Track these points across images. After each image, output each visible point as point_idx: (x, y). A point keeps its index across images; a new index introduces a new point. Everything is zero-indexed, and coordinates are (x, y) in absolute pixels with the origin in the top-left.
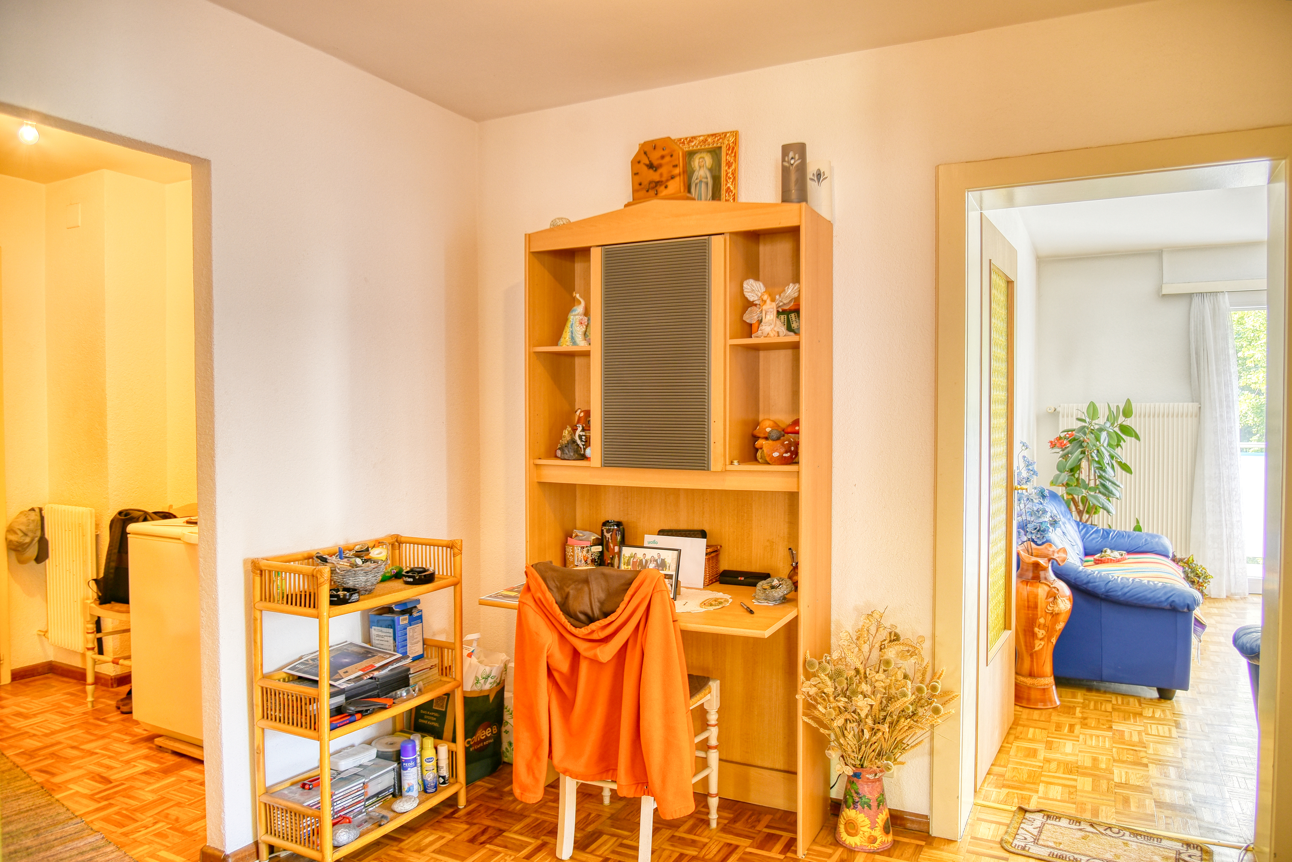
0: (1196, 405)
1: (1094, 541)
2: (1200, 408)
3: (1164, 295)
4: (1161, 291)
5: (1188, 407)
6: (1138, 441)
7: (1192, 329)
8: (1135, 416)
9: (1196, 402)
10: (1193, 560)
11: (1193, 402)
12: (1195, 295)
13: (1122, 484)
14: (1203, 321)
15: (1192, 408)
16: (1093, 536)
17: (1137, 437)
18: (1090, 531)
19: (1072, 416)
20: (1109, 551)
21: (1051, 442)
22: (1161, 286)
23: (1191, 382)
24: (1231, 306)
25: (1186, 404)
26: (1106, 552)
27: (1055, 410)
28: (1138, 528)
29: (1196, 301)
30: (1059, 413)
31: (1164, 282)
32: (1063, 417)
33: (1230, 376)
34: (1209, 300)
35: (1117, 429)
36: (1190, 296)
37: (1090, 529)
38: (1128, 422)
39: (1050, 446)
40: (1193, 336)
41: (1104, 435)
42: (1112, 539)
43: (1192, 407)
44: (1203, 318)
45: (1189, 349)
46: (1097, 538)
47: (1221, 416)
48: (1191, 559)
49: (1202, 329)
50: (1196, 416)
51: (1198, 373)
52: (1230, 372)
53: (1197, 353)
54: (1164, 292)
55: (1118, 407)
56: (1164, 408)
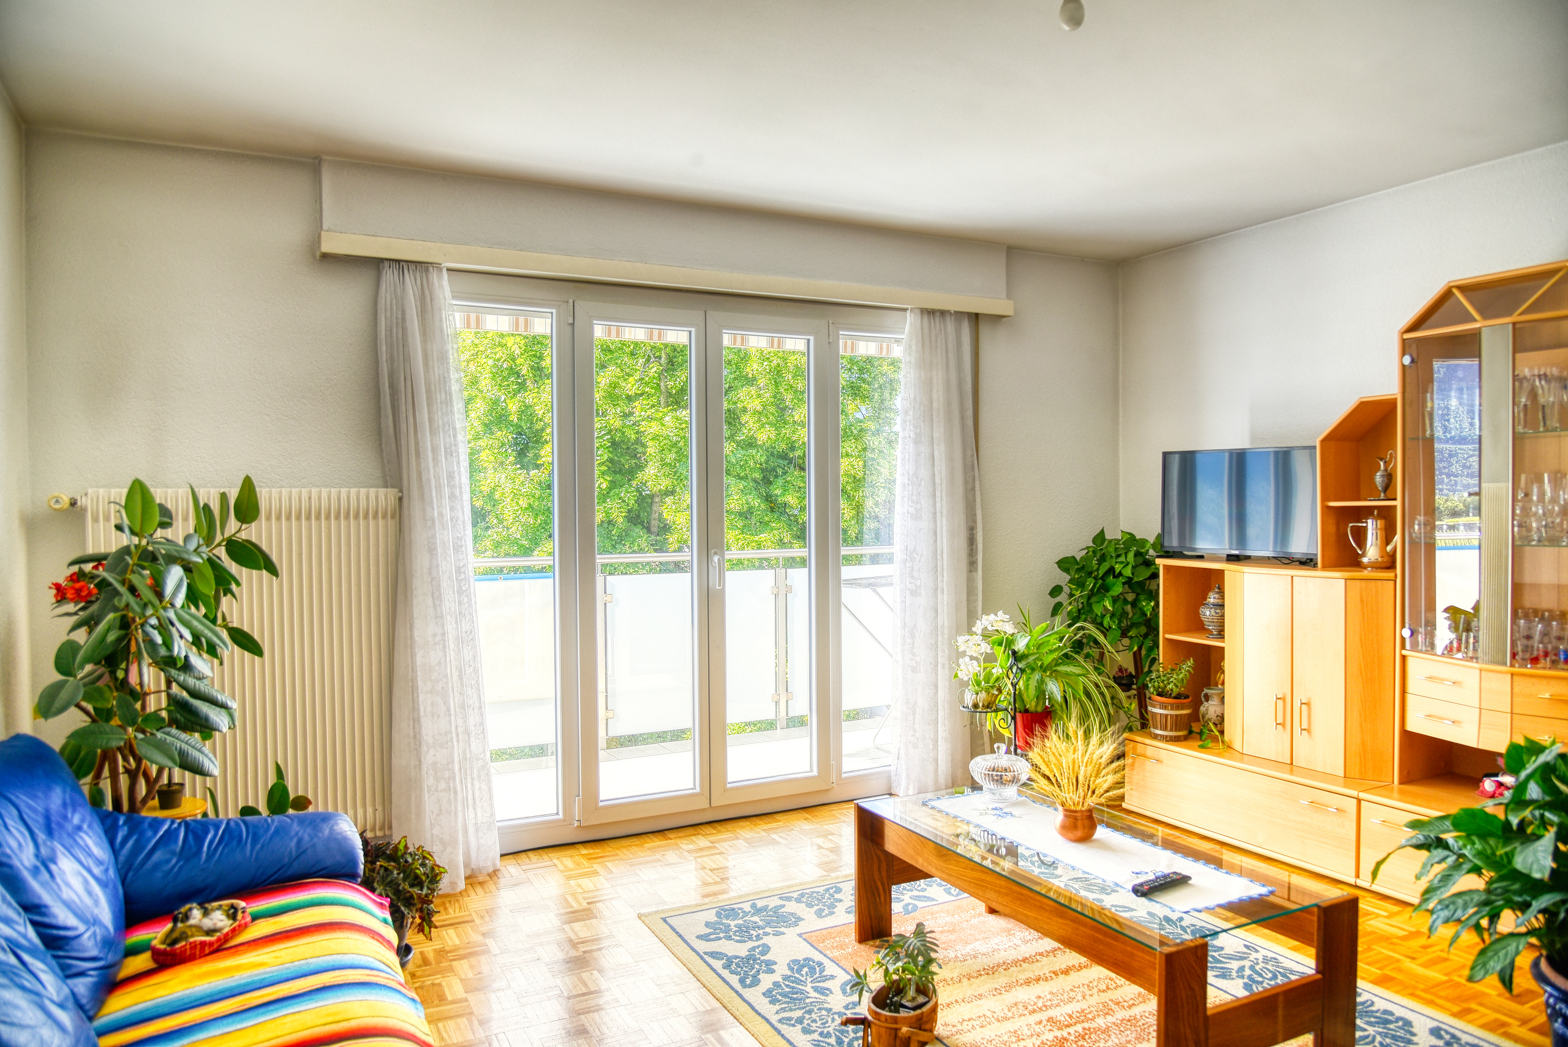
0: (392, 493)
1: (159, 874)
2: (401, 499)
3: (325, 256)
4: (319, 247)
5: (377, 498)
6: (275, 578)
7: (382, 334)
8: (269, 518)
9: (393, 487)
10: (406, 847)
11: (386, 486)
12: (386, 264)
13: (234, 698)
14: (404, 319)
15: (386, 499)
16: (158, 856)
17: (272, 569)
18: (149, 840)
19: (107, 519)
20: (196, 914)
21: (58, 586)
22: (319, 237)
23: (381, 445)
24: (454, 298)
25: (372, 491)
26: (186, 917)
27: (73, 503)
28: (278, 799)
29: (389, 276)
30: (84, 510)
31: (325, 227)
32: (96, 520)
33: (455, 436)
34: (412, 278)
35: (222, 552)
36: (376, 264)
37: (149, 833)
38: (250, 533)
39: (56, 596)
40: (384, 348)
41: (175, 575)
42: (210, 855)
43: (385, 496)
44: (403, 312)
45: (376, 376)
46: (168, 861)
47: (441, 514)
48: (401, 847)
49: (400, 336)
50: (393, 517)
51: (395, 427)
52: (455, 429)
53: (393, 387)
54: (327, 247)
55: (224, 497)
56: (329, 498)
